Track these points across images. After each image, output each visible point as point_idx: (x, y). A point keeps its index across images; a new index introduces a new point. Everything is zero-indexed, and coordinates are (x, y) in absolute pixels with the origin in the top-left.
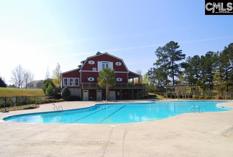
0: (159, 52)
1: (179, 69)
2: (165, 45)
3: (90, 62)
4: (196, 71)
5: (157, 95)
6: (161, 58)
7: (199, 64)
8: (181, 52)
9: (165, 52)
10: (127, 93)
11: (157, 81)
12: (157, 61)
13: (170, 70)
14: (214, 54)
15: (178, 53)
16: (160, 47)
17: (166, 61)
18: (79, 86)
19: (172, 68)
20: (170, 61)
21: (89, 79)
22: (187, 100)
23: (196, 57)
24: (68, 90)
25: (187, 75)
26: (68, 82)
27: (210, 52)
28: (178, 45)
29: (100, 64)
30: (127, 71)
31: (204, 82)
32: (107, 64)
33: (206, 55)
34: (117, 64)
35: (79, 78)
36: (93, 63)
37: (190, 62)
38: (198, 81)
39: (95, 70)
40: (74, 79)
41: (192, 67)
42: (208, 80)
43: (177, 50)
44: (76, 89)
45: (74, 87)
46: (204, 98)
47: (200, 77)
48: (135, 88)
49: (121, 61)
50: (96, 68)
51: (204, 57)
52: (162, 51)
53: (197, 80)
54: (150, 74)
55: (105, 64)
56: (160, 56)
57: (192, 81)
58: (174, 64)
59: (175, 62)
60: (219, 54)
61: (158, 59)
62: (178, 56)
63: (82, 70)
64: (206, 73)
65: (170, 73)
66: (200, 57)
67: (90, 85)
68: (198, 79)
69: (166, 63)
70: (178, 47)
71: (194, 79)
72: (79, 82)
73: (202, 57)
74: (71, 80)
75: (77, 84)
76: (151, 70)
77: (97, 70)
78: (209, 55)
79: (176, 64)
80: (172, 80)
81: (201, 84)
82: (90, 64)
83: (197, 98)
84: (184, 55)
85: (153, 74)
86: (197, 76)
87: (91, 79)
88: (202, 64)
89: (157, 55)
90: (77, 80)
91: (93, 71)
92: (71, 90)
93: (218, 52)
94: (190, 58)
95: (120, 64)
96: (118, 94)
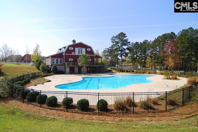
0: (113, 39)
1: (126, 52)
2: (117, 35)
3: (70, 48)
4: (136, 52)
5: (112, 70)
6: (114, 43)
7: (138, 48)
8: (128, 40)
9: (117, 39)
10: (94, 69)
11: (110, 58)
12: (112, 46)
13: (120, 52)
14: (148, 42)
15: (126, 41)
16: (114, 36)
17: (118, 46)
18: (62, 64)
19: (122, 51)
20: (120, 45)
21: (70, 60)
22: (131, 74)
23: (137, 43)
24: (56, 67)
25: (130, 55)
26: (58, 61)
27: (146, 40)
28: (126, 35)
29: (77, 49)
30: (94, 55)
31: (141, 60)
32: (81, 49)
33: (144, 42)
34: (88, 49)
35: (62, 59)
36: (72, 49)
37: (133, 46)
38: (137, 60)
39: (73, 53)
40: (59, 59)
41: (134, 50)
42: (143, 59)
43: (125, 38)
44: (60, 66)
45: (59, 65)
46: (140, 73)
47: (138, 56)
48: (100, 66)
49: (90, 48)
50: (74, 52)
51: (142, 44)
52: (115, 39)
53: (136, 58)
54: (105, 52)
55: (80, 50)
56: (114, 42)
57: (134, 60)
58: (123, 48)
59: (123, 47)
60: (151, 42)
61: (112, 44)
62: (125, 42)
63: (65, 53)
64: (142, 54)
65: (120, 54)
66: (139, 43)
67: (71, 64)
68: (138, 58)
69: (118, 47)
70: (126, 37)
71: (135, 58)
72: (62, 61)
73: (141, 43)
74: (57, 60)
75: (61, 63)
76: (105, 50)
77: (75, 54)
78: (145, 42)
79: (124, 48)
80: (121, 59)
81: (139, 61)
82: (70, 49)
83: (137, 73)
84: (129, 42)
85: (107, 53)
86: (137, 56)
87: (71, 60)
88: (140, 48)
89: (112, 42)
90: (61, 60)
91: (72, 54)
92: (58, 67)
93: (151, 41)
94: (133, 43)
95: (90, 50)
96: (89, 69)
